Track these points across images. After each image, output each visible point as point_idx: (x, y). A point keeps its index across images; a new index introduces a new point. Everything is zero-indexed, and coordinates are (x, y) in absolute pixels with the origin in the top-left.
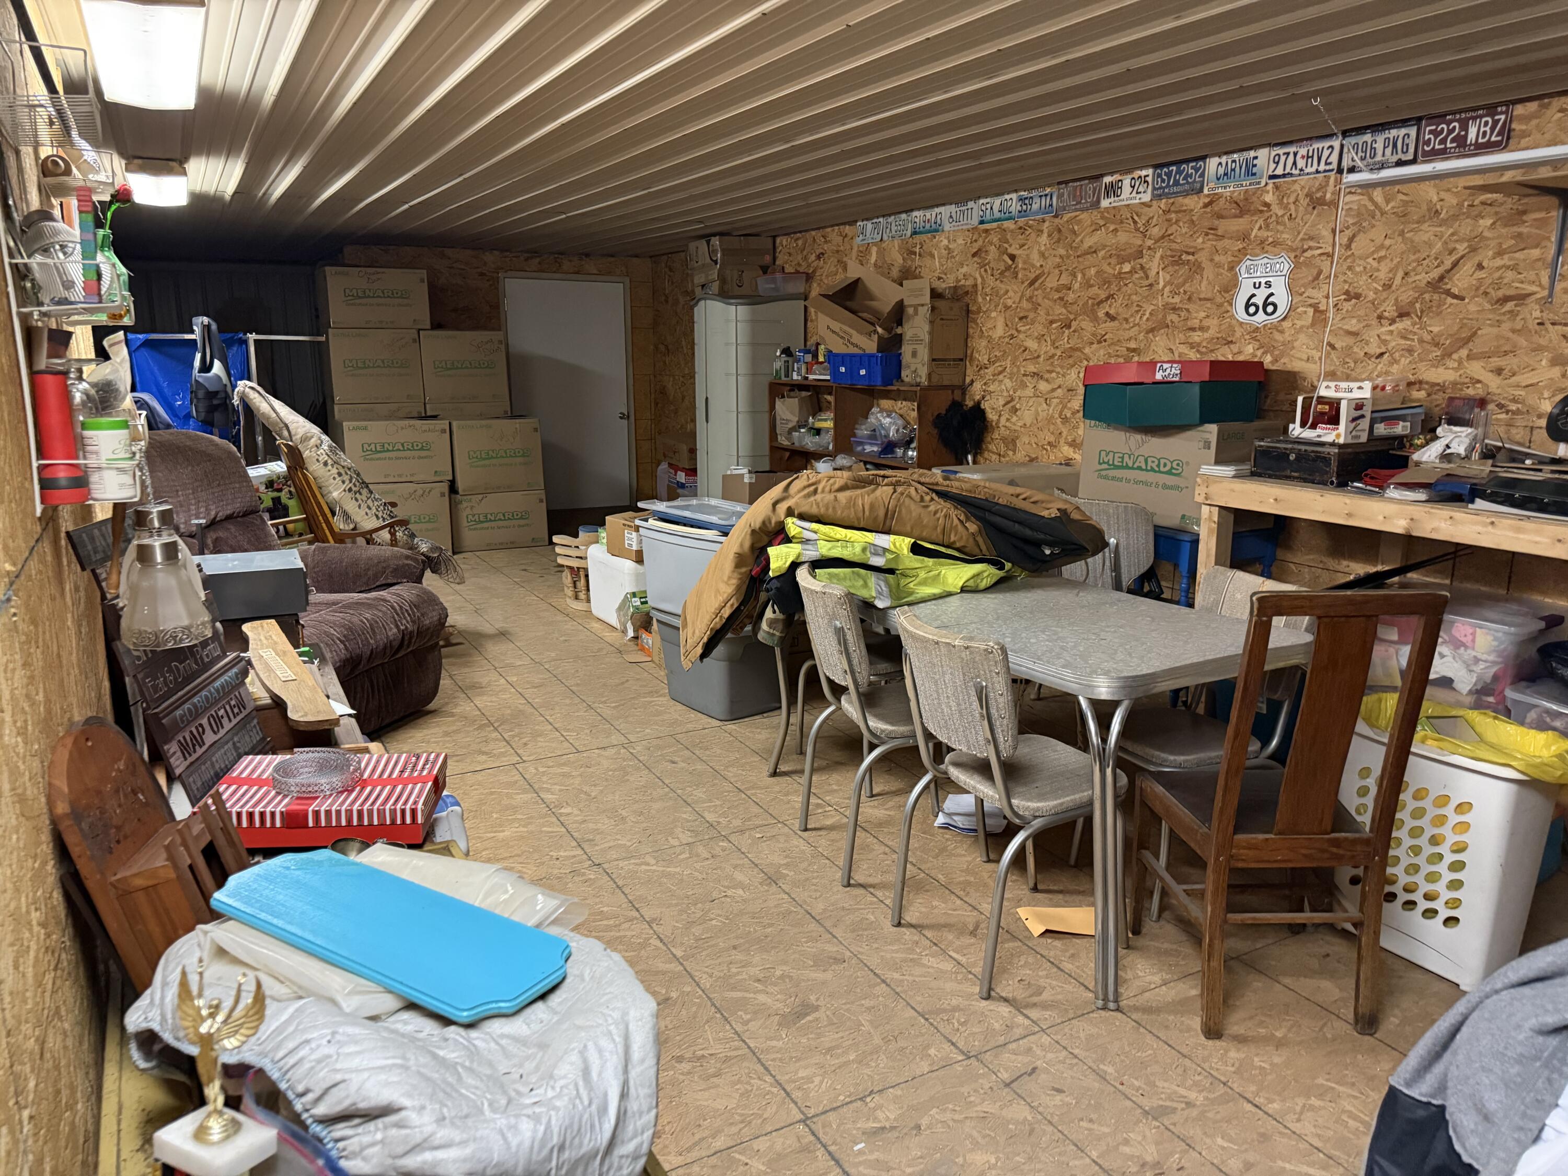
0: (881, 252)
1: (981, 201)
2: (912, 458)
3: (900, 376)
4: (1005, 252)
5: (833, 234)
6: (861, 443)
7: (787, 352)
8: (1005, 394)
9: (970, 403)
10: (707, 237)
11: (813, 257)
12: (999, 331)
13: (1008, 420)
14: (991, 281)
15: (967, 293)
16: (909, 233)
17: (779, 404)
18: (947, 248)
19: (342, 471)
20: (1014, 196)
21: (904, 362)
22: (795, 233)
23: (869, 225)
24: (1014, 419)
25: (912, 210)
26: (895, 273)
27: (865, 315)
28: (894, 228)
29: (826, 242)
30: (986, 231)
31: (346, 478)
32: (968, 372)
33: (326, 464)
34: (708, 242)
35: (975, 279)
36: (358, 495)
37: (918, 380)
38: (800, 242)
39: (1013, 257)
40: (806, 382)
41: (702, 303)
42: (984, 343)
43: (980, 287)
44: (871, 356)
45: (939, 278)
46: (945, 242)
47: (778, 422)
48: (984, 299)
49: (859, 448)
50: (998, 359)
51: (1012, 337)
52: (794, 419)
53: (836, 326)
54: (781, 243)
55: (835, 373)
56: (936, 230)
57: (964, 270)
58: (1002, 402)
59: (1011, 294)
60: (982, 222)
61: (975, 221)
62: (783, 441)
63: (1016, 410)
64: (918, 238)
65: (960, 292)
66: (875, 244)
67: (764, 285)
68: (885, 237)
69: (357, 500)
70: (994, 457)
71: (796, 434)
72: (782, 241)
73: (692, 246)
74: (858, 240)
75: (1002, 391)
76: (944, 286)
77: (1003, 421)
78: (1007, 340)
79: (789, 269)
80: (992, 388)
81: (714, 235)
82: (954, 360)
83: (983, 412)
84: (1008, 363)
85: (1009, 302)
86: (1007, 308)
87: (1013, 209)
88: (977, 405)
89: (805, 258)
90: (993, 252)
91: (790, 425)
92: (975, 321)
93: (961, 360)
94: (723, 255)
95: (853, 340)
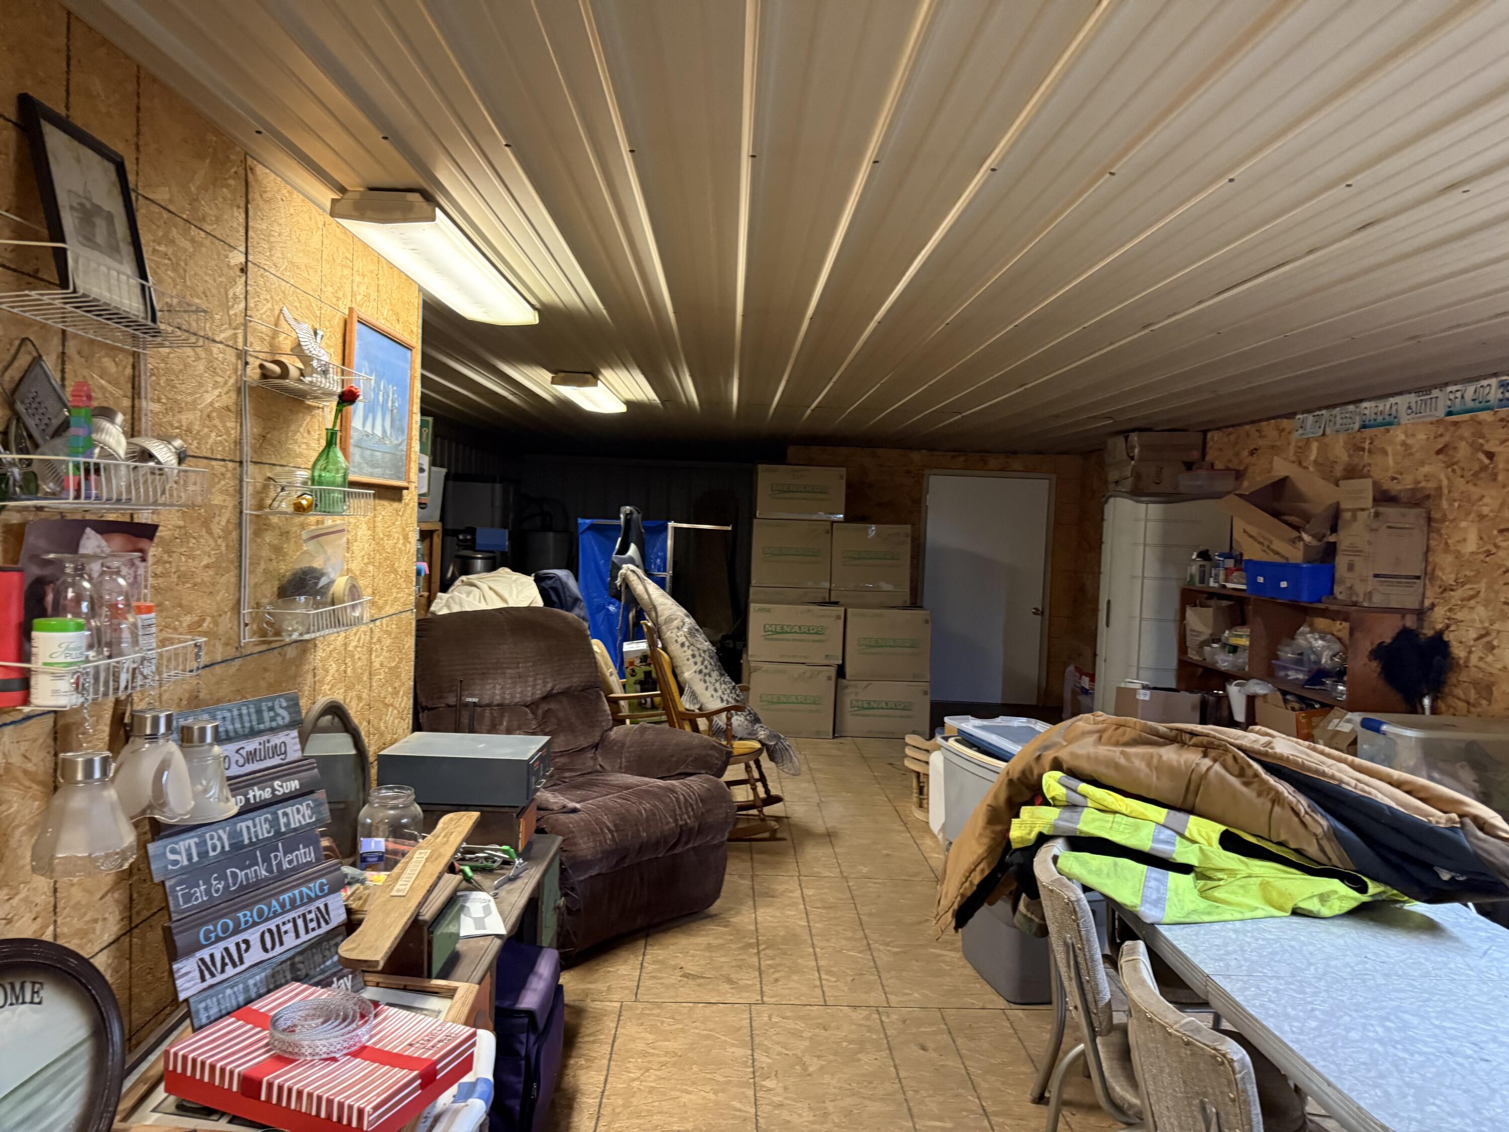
0: (1323, 448)
1: (1449, 389)
2: (1341, 693)
3: (1331, 592)
4: (1480, 448)
5: (1269, 428)
6: (1286, 668)
7: (1204, 555)
8: (1478, 625)
9: (1430, 633)
10: (1125, 433)
11: (1245, 453)
12: (1471, 546)
13: (1481, 659)
14: (1460, 483)
15: (1428, 497)
16: (1357, 426)
17: (1189, 612)
18: (1404, 444)
19: (697, 653)
20: (1494, 381)
21: (1337, 575)
22: (1227, 427)
23: (1310, 418)
24: (1490, 658)
25: (1361, 401)
26: (1339, 471)
27: (1291, 519)
28: (1339, 421)
29: (1261, 437)
30: (1456, 424)
31: (699, 660)
32: (1429, 593)
33: (683, 645)
34: (1126, 438)
35: (1440, 481)
36: (707, 678)
37: (1354, 599)
38: (1232, 437)
39: (1490, 455)
40: (1223, 592)
41: (1112, 500)
42: (1450, 558)
43: (1445, 491)
44: (1296, 566)
45: (1393, 479)
46: (1402, 437)
47: (1188, 633)
48: (1451, 505)
49: (1282, 674)
50: (1468, 580)
51: (1489, 554)
52: (1206, 632)
53: (1253, 531)
54: (1213, 437)
55: (1251, 582)
56: (1390, 422)
57: (1426, 469)
58: (1473, 634)
59: (1486, 500)
60: (1450, 413)
61: (1441, 413)
62: (1193, 655)
63: (1493, 648)
64: (1368, 432)
65: (1419, 495)
66: (1316, 439)
67: (1186, 482)
68: (1328, 431)
69: (705, 682)
70: (1461, 705)
71: (1207, 649)
72: (1214, 437)
73: (1110, 441)
74: (1296, 435)
75: (1473, 621)
76: (1399, 487)
77: (1474, 660)
78: (1482, 557)
79: (1219, 465)
80: (1459, 616)
81: (1133, 430)
82: (1407, 577)
83: (1446, 645)
84: (1482, 586)
85: (1485, 510)
86: (1482, 517)
87: (1491, 397)
88: (1439, 635)
89: (1237, 454)
90: (1463, 450)
91: (1202, 638)
92: (1438, 531)
93: (1418, 578)
94: (1141, 451)
95: (1274, 547)
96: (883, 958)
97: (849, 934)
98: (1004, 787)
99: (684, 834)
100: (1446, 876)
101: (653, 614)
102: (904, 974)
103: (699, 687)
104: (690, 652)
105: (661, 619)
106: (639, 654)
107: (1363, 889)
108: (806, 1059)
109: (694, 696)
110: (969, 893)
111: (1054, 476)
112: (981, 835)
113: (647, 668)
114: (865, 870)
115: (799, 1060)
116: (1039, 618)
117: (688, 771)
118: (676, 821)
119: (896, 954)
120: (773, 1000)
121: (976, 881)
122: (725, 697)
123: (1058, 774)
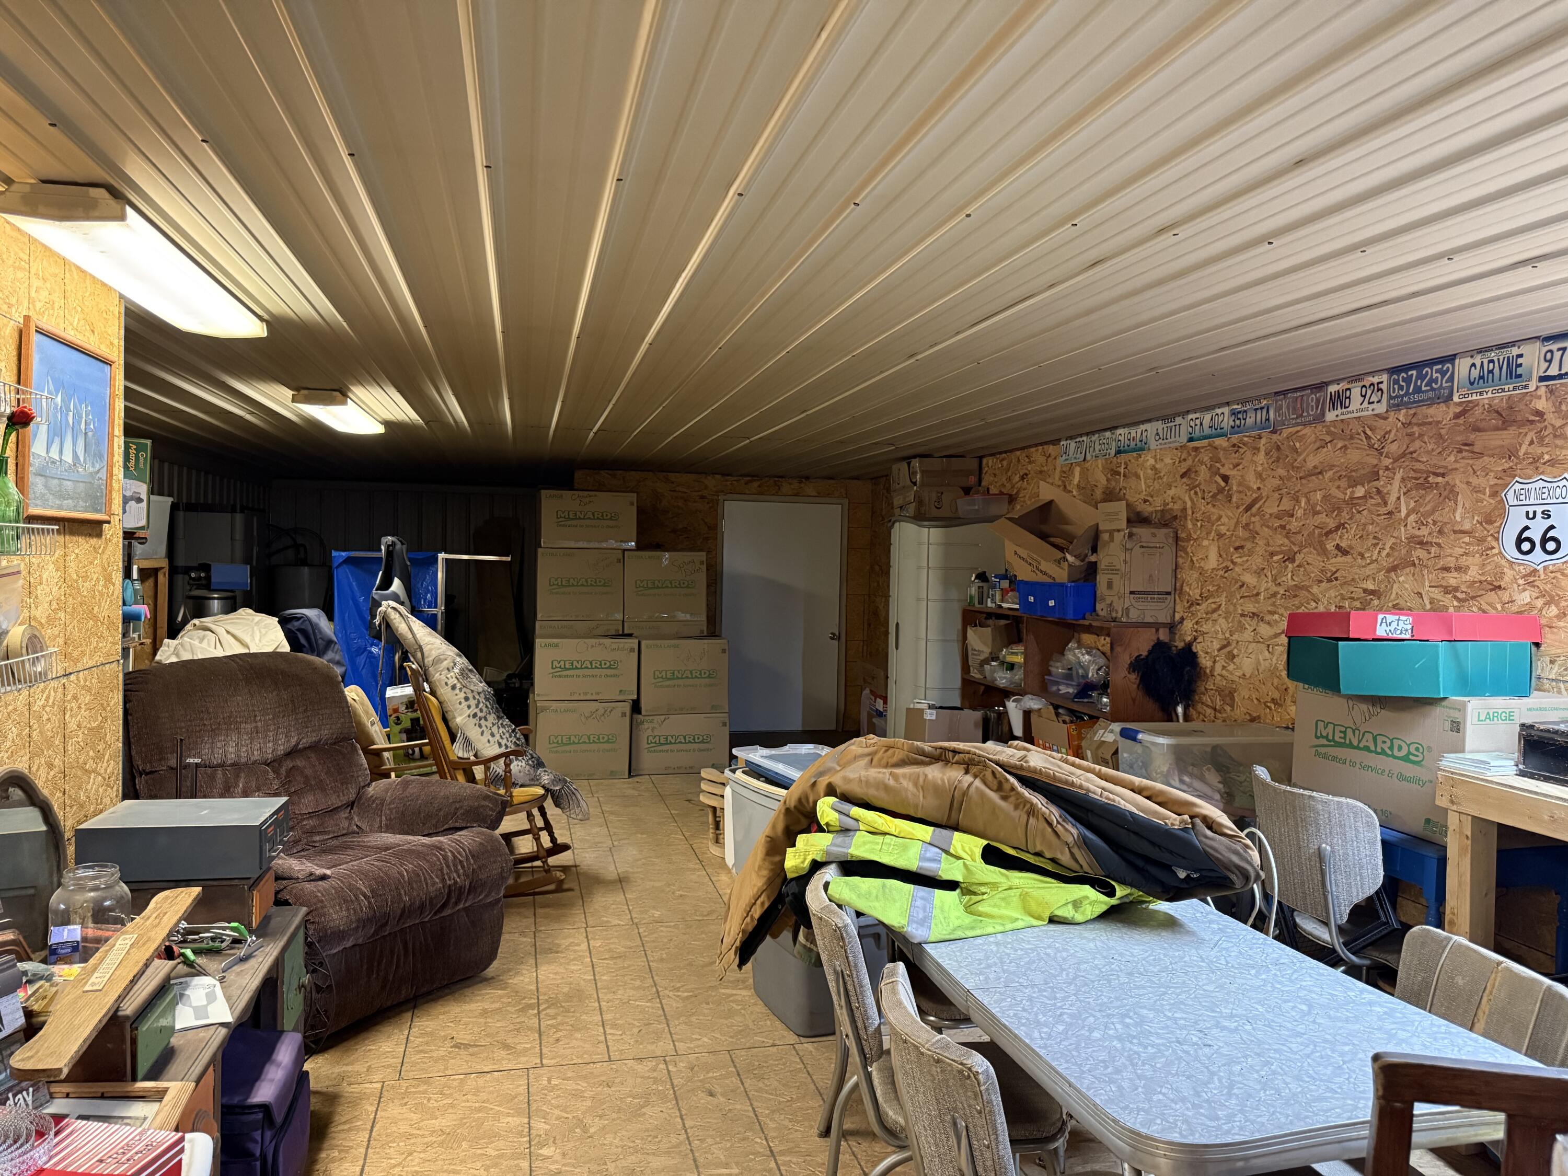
0: (1084, 473)
1: (1191, 416)
2: (1105, 705)
3: (1095, 610)
4: (1217, 472)
5: (1037, 454)
6: (1058, 683)
7: (982, 577)
8: (1220, 636)
9: (1181, 645)
10: (908, 459)
11: (1017, 478)
12: (1212, 562)
13: (1224, 667)
14: (1202, 506)
15: (1175, 517)
16: (1113, 452)
17: (970, 632)
18: (1153, 468)
19: (470, 695)
20: (1226, 410)
21: (1098, 593)
22: (1001, 453)
23: (1073, 444)
24: (1231, 667)
25: (1116, 428)
26: (1098, 493)
27: (1058, 541)
28: (1097, 447)
29: (1030, 462)
30: (1196, 449)
31: (473, 703)
32: (1178, 608)
33: (454, 687)
34: (909, 464)
35: (1185, 502)
36: (483, 722)
37: (1114, 615)
38: (1005, 463)
39: (1226, 478)
40: (999, 611)
41: (897, 524)
42: (1195, 575)
43: (1190, 512)
44: (1062, 585)
45: (1145, 501)
46: (1152, 461)
47: (970, 654)
48: (1195, 525)
49: (1054, 688)
50: (1211, 595)
51: (1227, 570)
52: (986, 651)
53: (1023, 553)
54: (987, 464)
55: (1023, 601)
56: (1141, 448)
57: (1172, 492)
58: (1216, 645)
59: (1224, 520)
60: (1191, 440)
61: (1184, 439)
62: (975, 674)
63: (1234, 657)
64: (1123, 458)
65: (1168, 516)
66: (1078, 464)
67: (964, 506)
68: (1089, 457)
69: (480, 726)
70: (1209, 711)
71: (987, 667)
72: (988, 462)
73: (895, 467)
74: (1061, 461)
75: (1217, 632)
76: (1150, 509)
77: (1218, 669)
78: (1221, 573)
79: (994, 490)
80: (1205, 628)
81: (914, 457)
82: (1159, 593)
83: (1194, 656)
84: (1222, 600)
85: (1223, 529)
86: (1220, 536)
87: (1224, 425)
88: (1189, 646)
89: (1009, 479)
90: (1203, 473)
91: (982, 658)
92: (1184, 550)
93: (1169, 593)
94: (922, 476)
95: (1042, 567)
96: (672, 1004)
97: (638, 983)
98: (782, 816)
99: (454, 894)
100: (1182, 874)
101: (419, 655)
102: (693, 1019)
103: (473, 732)
104: (462, 695)
105: (429, 661)
106: (405, 700)
107: (1111, 893)
108: (588, 1121)
109: (468, 742)
110: (750, 929)
111: (846, 502)
112: (760, 868)
113: (414, 715)
114: (657, 914)
115: (580, 1123)
116: (836, 643)
117: (458, 825)
118: (443, 880)
119: (687, 998)
120: (553, 1062)
121: (757, 916)
122: (504, 742)
123: (832, 800)
